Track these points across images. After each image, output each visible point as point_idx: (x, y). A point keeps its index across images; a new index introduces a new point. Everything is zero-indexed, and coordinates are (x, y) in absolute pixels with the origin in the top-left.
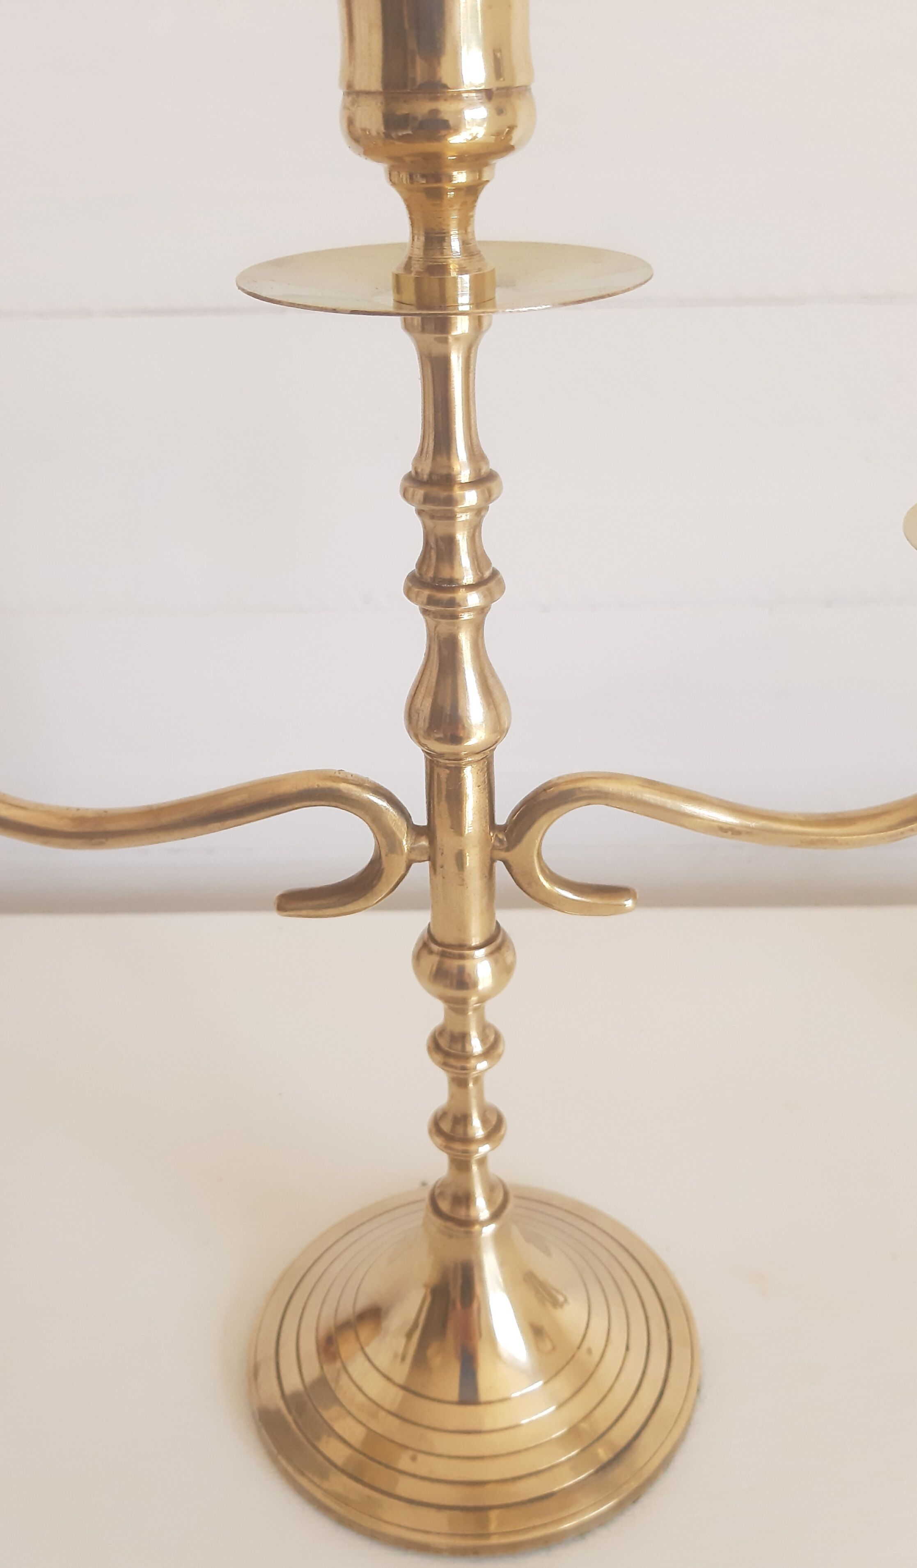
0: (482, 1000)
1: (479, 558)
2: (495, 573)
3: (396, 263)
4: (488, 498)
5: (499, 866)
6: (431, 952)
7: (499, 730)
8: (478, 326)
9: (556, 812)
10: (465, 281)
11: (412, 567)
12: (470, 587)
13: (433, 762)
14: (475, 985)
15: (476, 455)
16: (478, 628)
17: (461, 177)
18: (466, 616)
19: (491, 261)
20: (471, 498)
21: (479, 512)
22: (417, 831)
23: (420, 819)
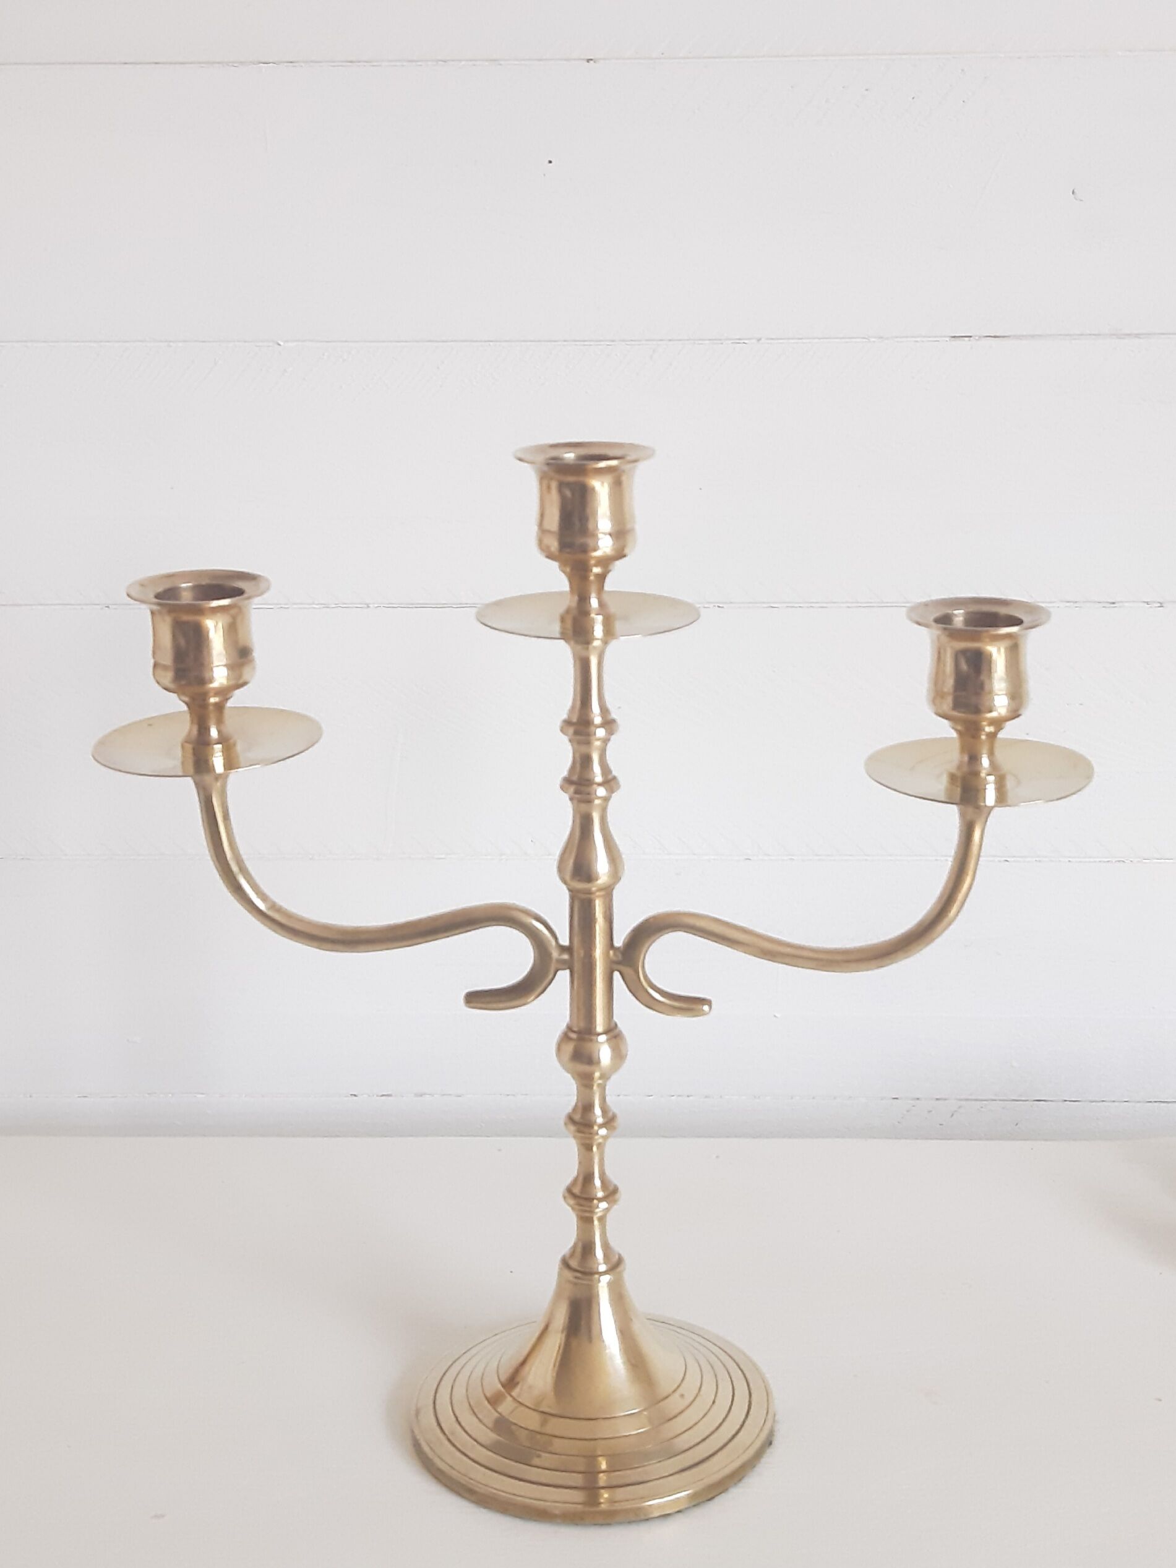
0: (605, 1077)
1: (606, 769)
2: (615, 778)
3: (562, 609)
4: (610, 732)
5: (617, 975)
6: (570, 1039)
7: (616, 874)
8: (605, 642)
9: (653, 938)
10: (600, 618)
11: (565, 773)
12: (599, 785)
13: (574, 894)
14: (599, 1062)
15: (604, 710)
16: (604, 810)
17: (597, 570)
18: (597, 802)
19: (613, 609)
20: (601, 733)
21: (606, 741)
22: (563, 949)
23: (565, 941)
